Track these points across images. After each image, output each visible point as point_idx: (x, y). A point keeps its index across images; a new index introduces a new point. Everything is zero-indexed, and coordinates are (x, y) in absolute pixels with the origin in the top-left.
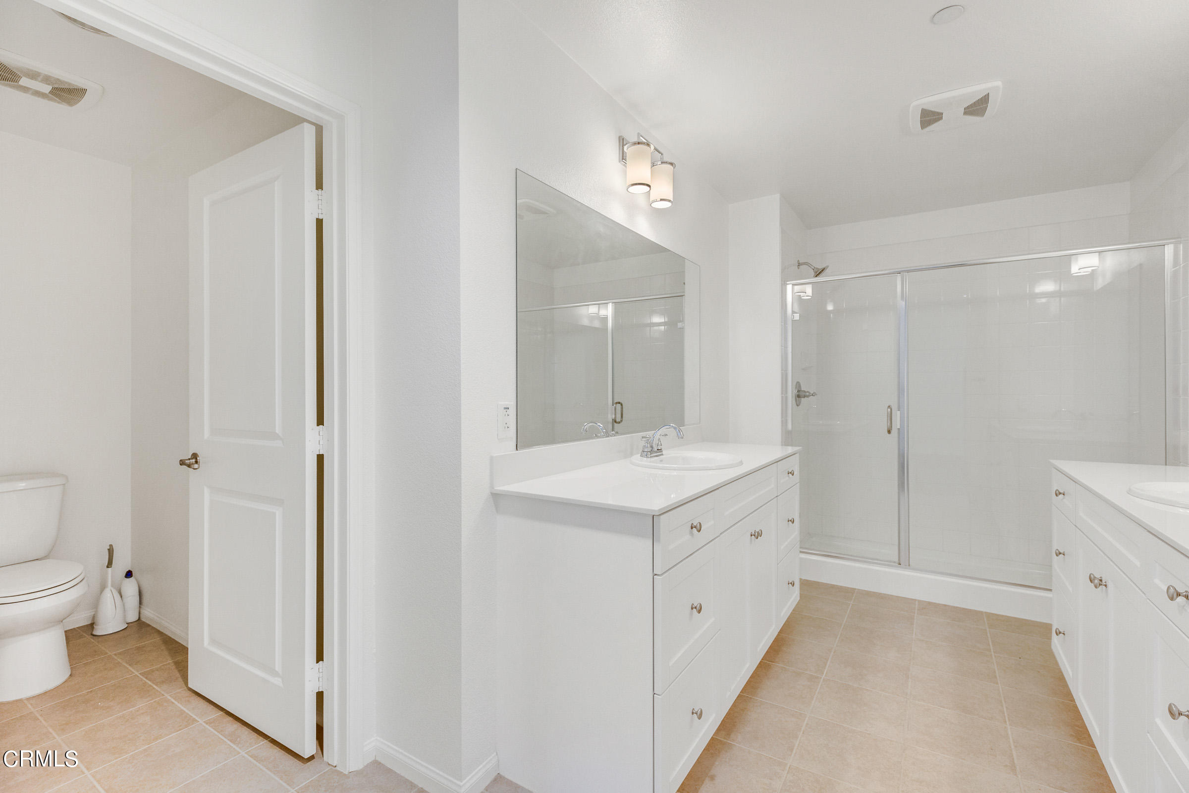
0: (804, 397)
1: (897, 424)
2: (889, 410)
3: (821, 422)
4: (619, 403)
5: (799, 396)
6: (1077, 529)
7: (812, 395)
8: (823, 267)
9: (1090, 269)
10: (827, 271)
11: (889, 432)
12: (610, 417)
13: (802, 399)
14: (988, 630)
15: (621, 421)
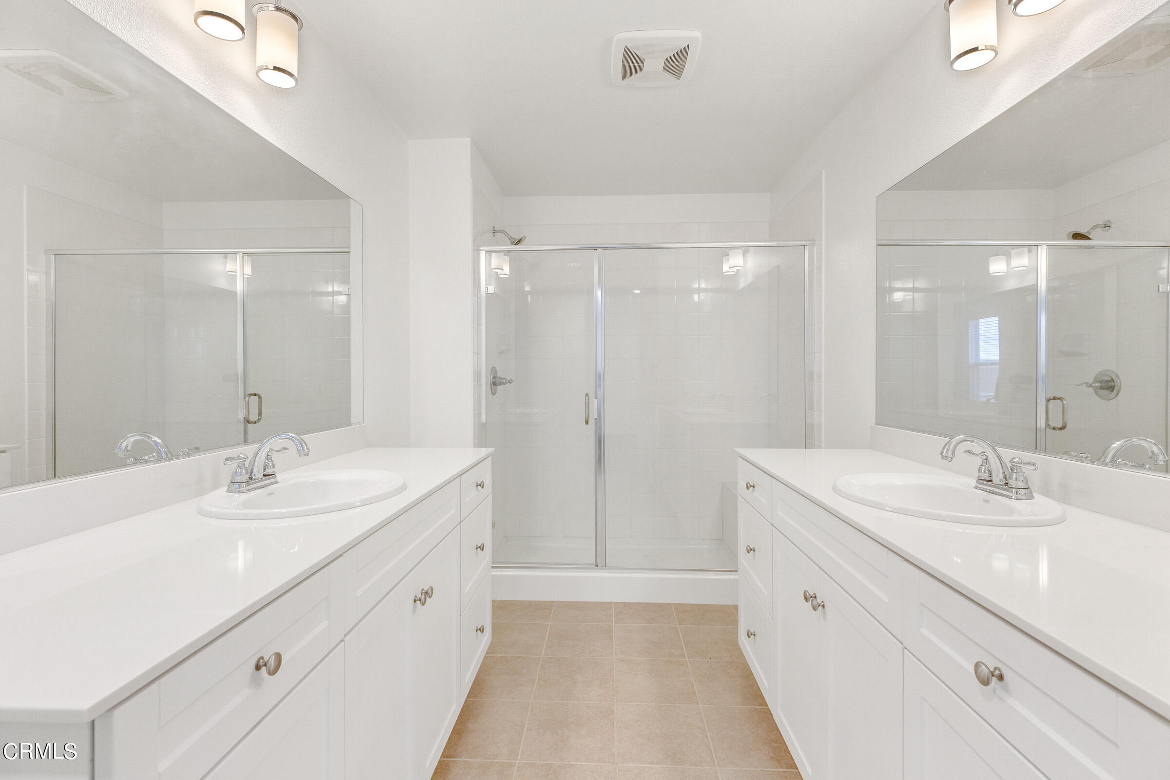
0: (501, 384)
1: (594, 414)
2: (587, 398)
3: (518, 410)
4: (255, 395)
5: (494, 384)
6: (773, 528)
7: (509, 382)
8: (520, 237)
9: (735, 269)
10: (525, 242)
11: (587, 423)
12: (241, 416)
13: (498, 386)
14: (678, 626)
15: (259, 420)
